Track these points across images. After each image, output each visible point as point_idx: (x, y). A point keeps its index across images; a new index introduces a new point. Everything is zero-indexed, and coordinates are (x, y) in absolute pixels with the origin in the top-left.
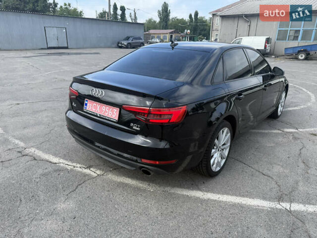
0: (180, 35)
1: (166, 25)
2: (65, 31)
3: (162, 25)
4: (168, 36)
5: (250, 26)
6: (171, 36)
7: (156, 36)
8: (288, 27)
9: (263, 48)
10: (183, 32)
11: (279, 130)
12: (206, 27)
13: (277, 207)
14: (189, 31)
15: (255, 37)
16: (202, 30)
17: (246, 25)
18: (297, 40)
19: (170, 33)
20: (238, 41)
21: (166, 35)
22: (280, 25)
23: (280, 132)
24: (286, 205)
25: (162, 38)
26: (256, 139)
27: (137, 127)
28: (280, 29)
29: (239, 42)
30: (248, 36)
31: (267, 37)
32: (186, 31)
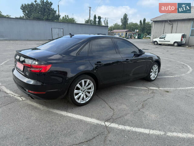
0: (132, 33)
1: (125, 27)
2: (62, 30)
3: (122, 27)
4: (124, 34)
5: (172, 27)
6: (126, 34)
7: (117, 33)
9: (180, 41)
10: (134, 31)
11: (146, 87)
13: (102, 124)
14: (138, 30)
17: (170, 26)
19: (126, 32)
20: (164, 36)
21: (123, 33)
22: (192, 27)
23: (146, 88)
24: (107, 124)
25: (120, 35)
26: (126, 91)
28: (193, 29)
30: (171, 33)
31: (183, 34)
32: (136, 30)
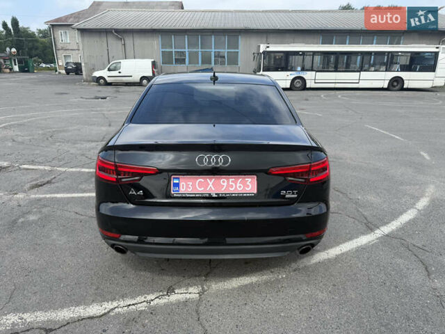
5: (124, 45)
8: (172, 48)
9: (150, 74)
10: (4, 52)
12: (36, 44)
14: (14, 50)
15: (133, 60)
16: (31, 49)
17: (120, 44)
18: (185, 63)
20: (115, 65)
22: (162, 45)
27: (293, 194)
28: (163, 50)
29: (115, 67)
30: (126, 58)
31: (153, 60)
32: (8, 49)
